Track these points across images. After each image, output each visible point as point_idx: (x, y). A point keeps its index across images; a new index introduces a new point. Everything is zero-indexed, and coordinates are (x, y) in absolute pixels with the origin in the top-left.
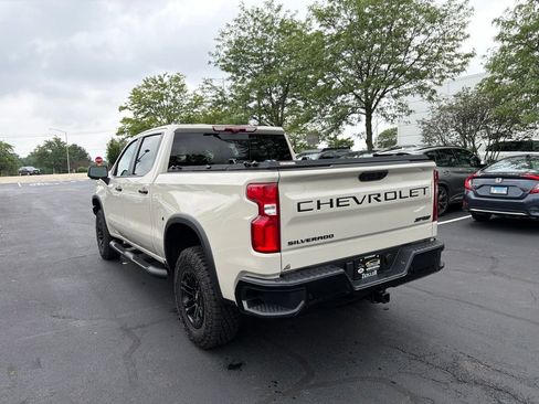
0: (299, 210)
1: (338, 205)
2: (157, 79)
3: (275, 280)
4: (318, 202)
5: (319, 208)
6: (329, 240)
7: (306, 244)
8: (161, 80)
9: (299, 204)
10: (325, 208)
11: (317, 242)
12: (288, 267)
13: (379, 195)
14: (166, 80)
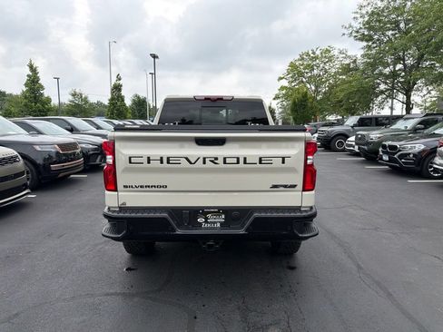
0: (130, 162)
1: (168, 163)
2: (310, 52)
3: (115, 211)
4: (149, 158)
5: (149, 163)
6: (162, 189)
7: (140, 189)
8: (314, 53)
9: (130, 158)
10: (156, 164)
11: (151, 189)
12: (124, 204)
13: (216, 159)
14: (318, 52)
